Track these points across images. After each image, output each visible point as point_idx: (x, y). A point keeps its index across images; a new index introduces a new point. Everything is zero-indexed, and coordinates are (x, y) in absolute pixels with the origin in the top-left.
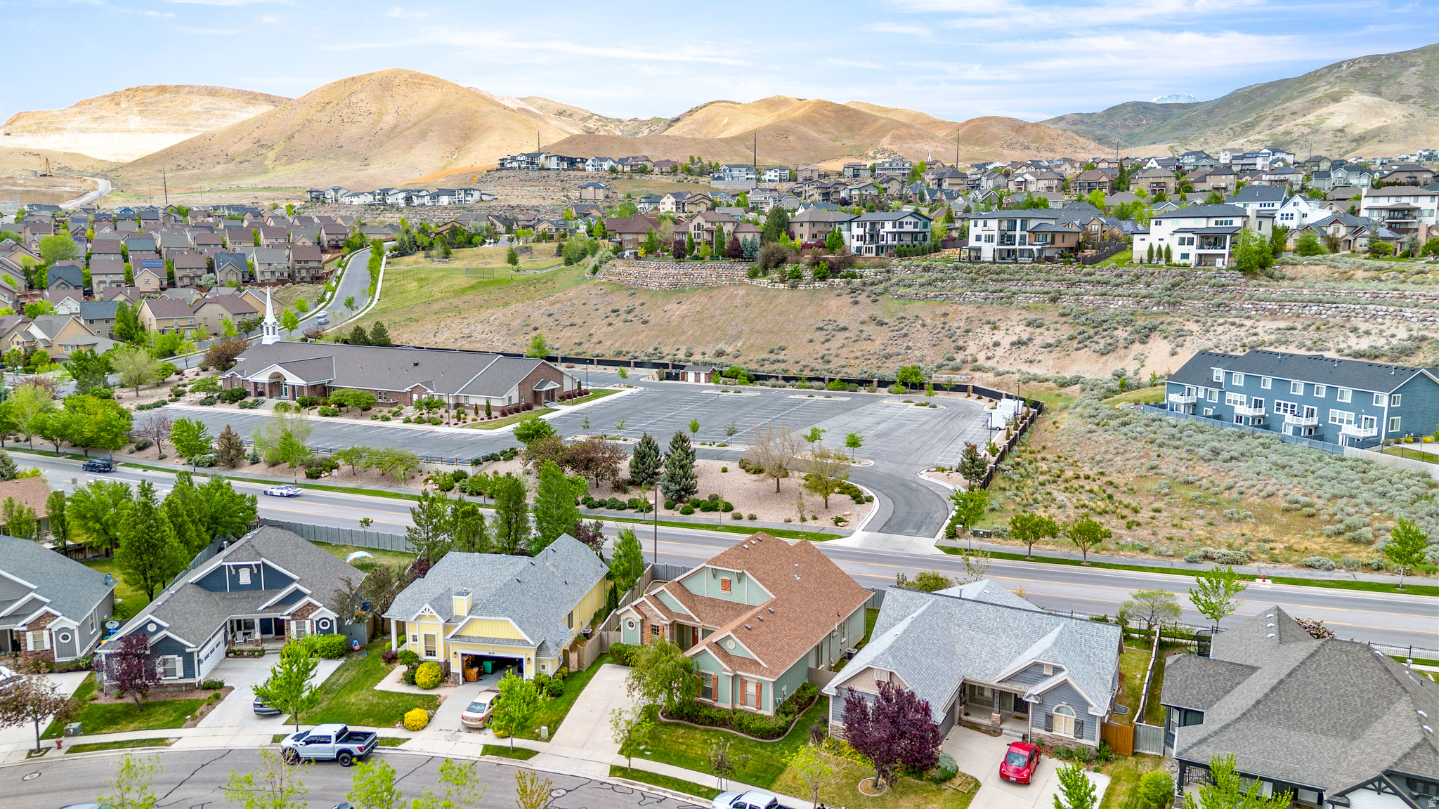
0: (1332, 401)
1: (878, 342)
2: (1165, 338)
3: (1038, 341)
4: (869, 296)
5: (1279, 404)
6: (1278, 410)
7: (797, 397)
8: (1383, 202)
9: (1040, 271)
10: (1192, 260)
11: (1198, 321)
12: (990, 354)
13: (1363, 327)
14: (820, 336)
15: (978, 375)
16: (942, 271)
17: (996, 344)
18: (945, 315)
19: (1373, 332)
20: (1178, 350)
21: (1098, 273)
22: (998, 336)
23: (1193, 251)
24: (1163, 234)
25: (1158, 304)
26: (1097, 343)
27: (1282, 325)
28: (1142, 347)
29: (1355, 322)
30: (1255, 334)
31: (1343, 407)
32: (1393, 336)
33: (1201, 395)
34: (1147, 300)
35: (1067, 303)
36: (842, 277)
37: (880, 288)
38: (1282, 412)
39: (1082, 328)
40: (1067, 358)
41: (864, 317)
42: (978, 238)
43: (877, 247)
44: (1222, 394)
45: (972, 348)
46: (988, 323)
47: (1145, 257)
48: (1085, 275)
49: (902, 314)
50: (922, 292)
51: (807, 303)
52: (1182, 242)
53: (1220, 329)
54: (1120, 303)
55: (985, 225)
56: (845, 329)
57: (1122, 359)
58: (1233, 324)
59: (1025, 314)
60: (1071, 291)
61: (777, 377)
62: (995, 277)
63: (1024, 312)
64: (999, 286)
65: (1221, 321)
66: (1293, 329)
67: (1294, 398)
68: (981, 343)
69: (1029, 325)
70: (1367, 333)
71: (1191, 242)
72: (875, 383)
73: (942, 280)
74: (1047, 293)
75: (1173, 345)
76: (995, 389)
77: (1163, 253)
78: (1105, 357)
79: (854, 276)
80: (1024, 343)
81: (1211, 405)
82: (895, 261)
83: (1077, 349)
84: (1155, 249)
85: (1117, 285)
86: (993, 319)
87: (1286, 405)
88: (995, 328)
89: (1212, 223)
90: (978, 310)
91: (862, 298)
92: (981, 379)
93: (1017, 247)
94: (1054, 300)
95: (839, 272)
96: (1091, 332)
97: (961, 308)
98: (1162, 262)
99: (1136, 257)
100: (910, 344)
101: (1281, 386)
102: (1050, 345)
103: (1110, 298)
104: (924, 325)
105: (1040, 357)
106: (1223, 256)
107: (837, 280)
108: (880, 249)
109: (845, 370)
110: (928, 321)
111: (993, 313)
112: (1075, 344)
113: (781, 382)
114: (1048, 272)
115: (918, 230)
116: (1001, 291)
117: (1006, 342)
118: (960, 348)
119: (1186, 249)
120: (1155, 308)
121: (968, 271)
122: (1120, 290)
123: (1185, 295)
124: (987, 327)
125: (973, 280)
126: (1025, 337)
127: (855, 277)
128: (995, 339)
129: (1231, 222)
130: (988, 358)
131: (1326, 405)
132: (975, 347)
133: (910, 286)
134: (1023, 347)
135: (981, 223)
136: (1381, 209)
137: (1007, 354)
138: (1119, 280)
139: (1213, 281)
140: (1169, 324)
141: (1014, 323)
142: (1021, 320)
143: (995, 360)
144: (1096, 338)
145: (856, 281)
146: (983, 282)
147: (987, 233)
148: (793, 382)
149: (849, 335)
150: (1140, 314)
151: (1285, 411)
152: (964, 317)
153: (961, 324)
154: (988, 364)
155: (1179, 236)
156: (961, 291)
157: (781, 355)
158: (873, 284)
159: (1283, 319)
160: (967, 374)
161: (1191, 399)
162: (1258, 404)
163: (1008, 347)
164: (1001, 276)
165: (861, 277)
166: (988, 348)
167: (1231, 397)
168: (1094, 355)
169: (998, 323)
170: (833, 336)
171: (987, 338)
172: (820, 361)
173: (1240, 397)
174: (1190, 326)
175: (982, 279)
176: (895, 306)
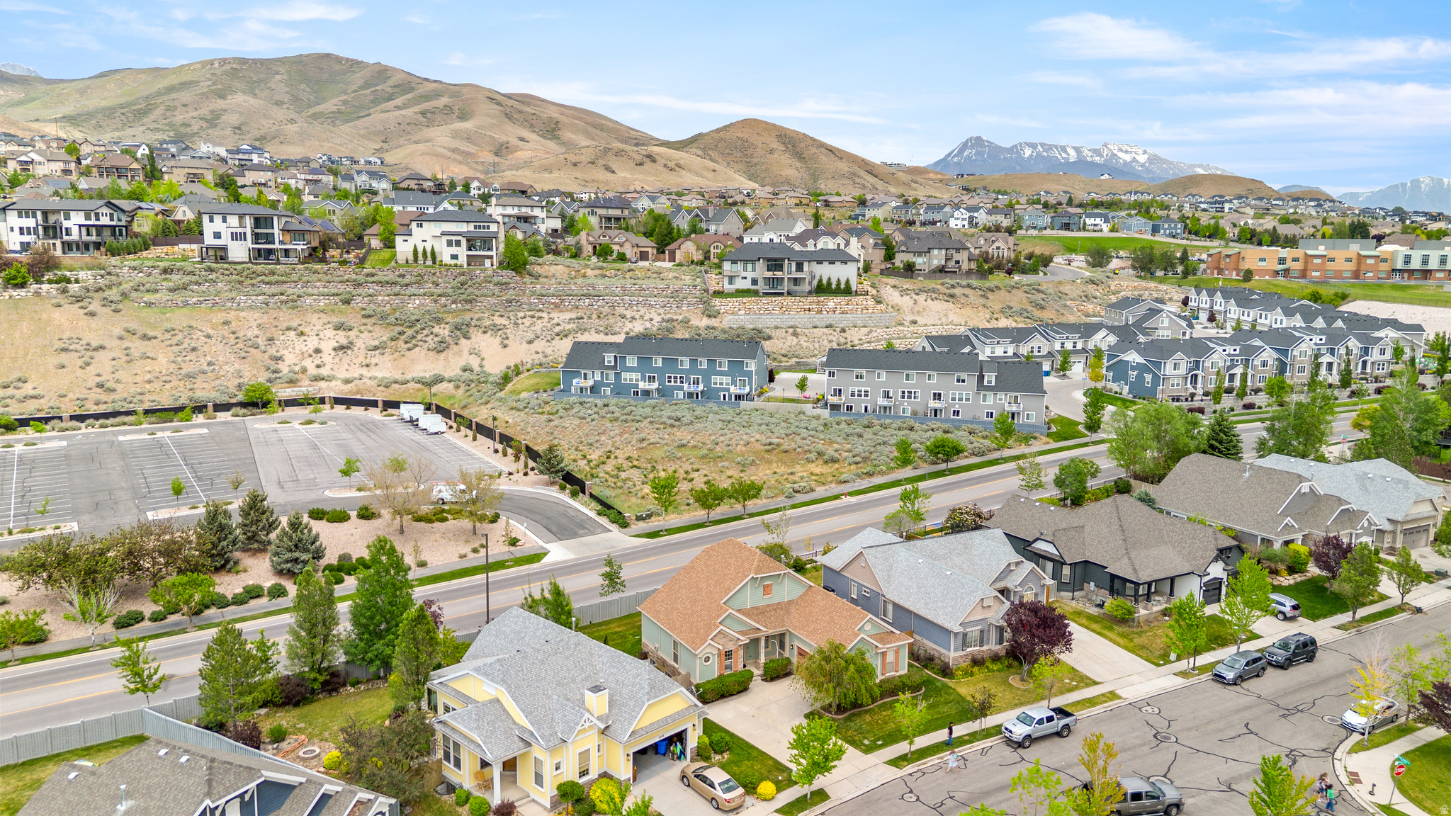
0: (712, 369)
1: (163, 360)
2: (485, 332)
3: (359, 343)
4: (105, 305)
5: (670, 377)
6: (670, 381)
9: (316, 272)
10: (463, 260)
11: (502, 316)
12: (319, 362)
13: (629, 314)
14: (71, 360)
15: (323, 384)
16: (193, 273)
17: (318, 351)
18: (227, 323)
19: (637, 317)
20: (506, 342)
21: (380, 273)
23: (463, 252)
24: (425, 236)
25: (454, 302)
26: (425, 341)
27: (573, 315)
28: (468, 342)
29: (620, 310)
30: (558, 325)
31: (722, 374)
32: (651, 320)
33: (598, 378)
34: (443, 299)
35: (359, 303)
36: (50, 282)
37: (115, 293)
38: (673, 383)
39: (400, 329)
40: (404, 358)
41: (118, 331)
42: (217, 236)
43: (63, 243)
44: (618, 375)
45: (290, 358)
46: (289, 329)
47: (411, 258)
48: (367, 275)
49: (169, 326)
50: (179, 298)
52: (450, 244)
53: (527, 322)
54: (417, 302)
55: (224, 221)
56: (102, 347)
57: (459, 354)
58: (533, 317)
59: (325, 319)
60: (360, 291)
61: (60, 418)
62: (265, 279)
63: (322, 315)
64: (274, 289)
65: (521, 314)
66: (582, 318)
67: (682, 371)
68: (297, 351)
69: (337, 328)
70: (633, 318)
71: (458, 244)
72: (210, 408)
73: (198, 283)
74: (337, 295)
75: (499, 338)
76: (358, 397)
77: (429, 255)
78: (443, 355)
79: (67, 281)
80: (348, 348)
81: (608, 385)
82: (114, 261)
83: (409, 349)
84: (420, 250)
85: (407, 285)
86: (294, 324)
87: (676, 378)
88: (302, 334)
89: (471, 227)
90: (266, 316)
91: (95, 306)
92: (330, 389)
93: (277, 246)
94: (347, 302)
95: (43, 276)
96: (410, 332)
97: (242, 314)
98: (429, 262)
99: (401, 258)
100: (209, 358)
101: (670, 362)
102: (376, 348)
103: (406, 298)
104: (208, 336)
105: (374, 361)
106: (491, 257)
107: (45, 287)
108: (68, 246)
109: (147, 397)
110: (211, 332)
111: (287, 317)
112: (401, 344)
113: (74, 423)
114: (326, 273)
115: (114, 223)
116: (281, 294)
117: (327, 347)
118: (278, 359)
119: (454, 250)
120: (454, 306)
121: (227, 272)
122: (411, 290)
124: (292, 333)
125: (240, 283)
126: (344, 342)
127: (69, 281)
128: (311, 345)
129: (488, 227)
130: (318, 366)
131: (707, 375)
132: (292, 356)
133: (156, 291)
134: (349, 352)
135: (218, 219)
136: (509, 216)
137: (337, 359)
138: (406, 281)
139: (496, 279)
140: (479, 319)
141: (319, 327)
142: (325, 324)
143: (328, 367)
144: (419, 337)
145: (73, 287)
146: (253, 285)
147: (234, 230)
148: (88, 421)
149: (114, 355)
150: (445, 312)
151: (675, 382)
152: (254, 324)
153: (256, 332)
154: (324, 372)
155: (445, 239)
156: (230, 295)
157: (28, 389)
158: (99, 289)
159: (567, 310)
160: (310, 386)
161: (590, 383)
162: (652, 379)
163: (333, 353)
164: (271, 278)
165: (77, 281)
166: (310, 356)
167: (627, 376)
168: (431, 353)
169: (301, 328)
170: (92, 358)
171: (299, 345)
172: (99, 390)
173: (634, 376)
174: (498, 321)
175: (250, 281)
176: (151, 315)
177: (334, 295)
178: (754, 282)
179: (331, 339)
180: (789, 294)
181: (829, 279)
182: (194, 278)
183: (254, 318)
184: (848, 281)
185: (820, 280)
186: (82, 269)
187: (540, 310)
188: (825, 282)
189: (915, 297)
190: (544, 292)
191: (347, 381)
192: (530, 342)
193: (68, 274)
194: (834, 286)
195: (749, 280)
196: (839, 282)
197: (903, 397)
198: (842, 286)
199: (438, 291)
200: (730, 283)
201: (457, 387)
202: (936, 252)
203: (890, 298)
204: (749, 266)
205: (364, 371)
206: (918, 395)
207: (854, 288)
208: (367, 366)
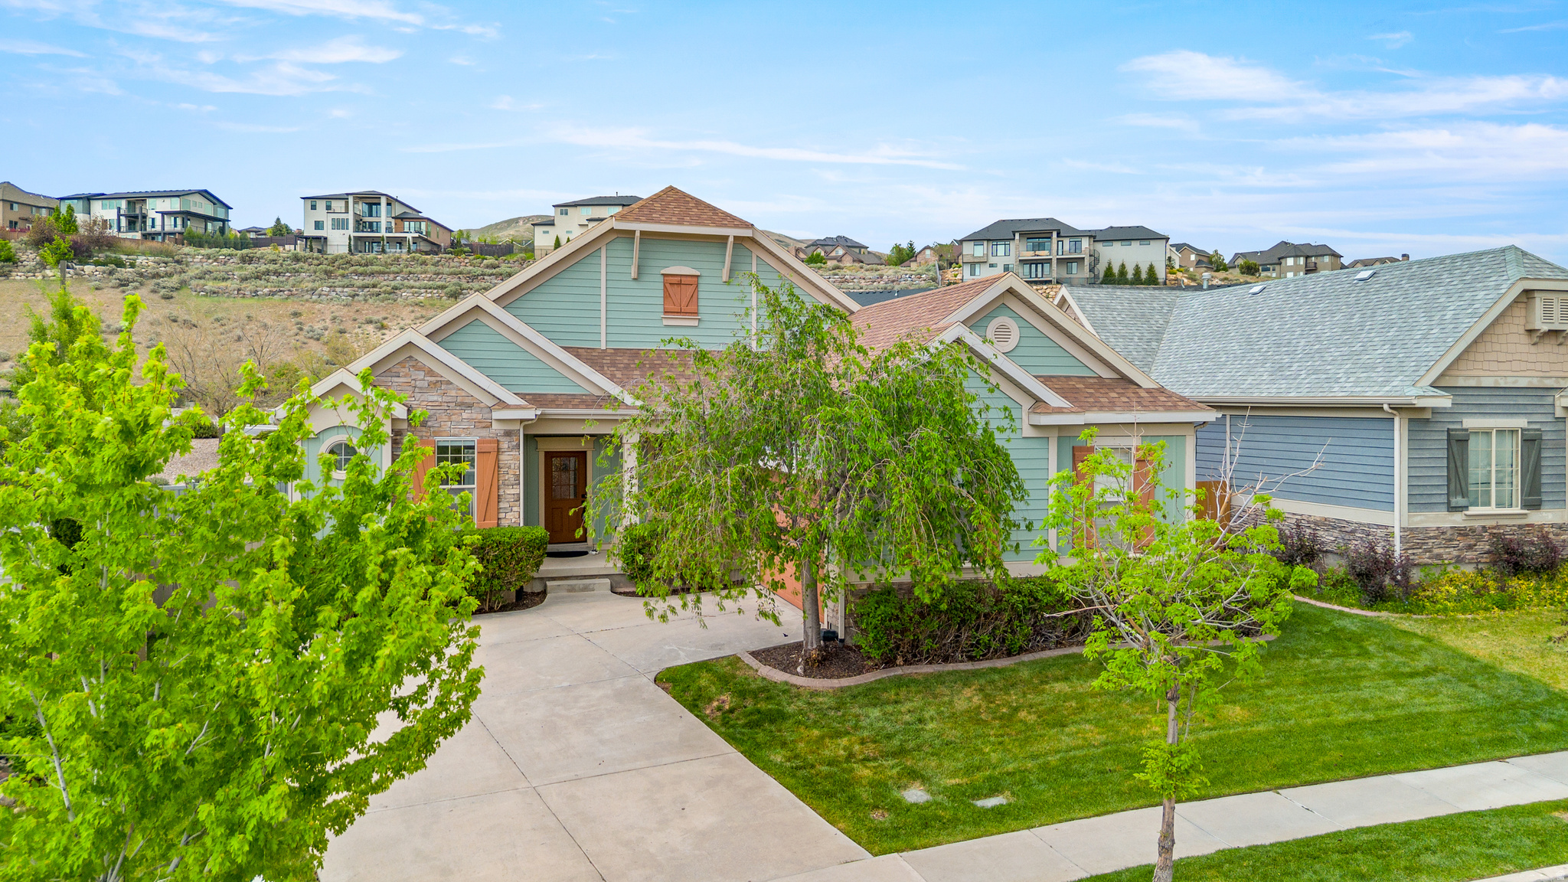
4: (154, 291)
9: (424, 263)
16: (274, 262)
18: (296, 314)
21: (503, 265)
24: (570, 225)
36: (97, 264)
37: (174, 281)
42: (321, 225)
46: (370, 322)
48: (487, 267)
50: (249, 286)
51: (35, 297)
55: (328, 207)
59: (419, 311)
60: (474, 284)
62: (361, 269)
63: (417, 308)
64: (369, 281)
73: (277, 273)
74: (443, 287)
79: (120, 264)
82: (189, 249)
86: (375, 318)
88: (383, 327)
90: (346, 309)
91: (142, 293)
93: (384, 234)
94: (454, 295)
95: (90, 257)
97: (318, 306)
104: (265, 327)
107: (88, 269)
110: (270, 323)
111: (373, 309)
114: (436, 264)
115: (213, 216)
116: (374, 286)
121: (316, 262)
124: (370, 328)
125: (328, 273)
133: (224, 279)
135: (322, 206)
141: (408, 322)
142: (417, 319)
145: (126, 272)
146: (343, 276)
147: (336, 216)
152: (329, 317)
153: (328, 324)
156: (310, 285)
158: (157, 276)
164: (369, 269)
165: (132, 266)
169: (385, 322)
175: (341, 271)
176: (207, 302)
177: (439, 288)
181: (1123, 266)
182: (272, 267)
183: (331, 310)
184: (1151, 268)
185: (1109, 269)
186: (143, 254)
188: (1116, 270)
193: (124, 257)
194: (1130, 276)
195: (1000, 267)
196: (1137, 270)
198: (1144, 276)
200: (973, 273)
204: (1001, 249)
207: (1161, 278)
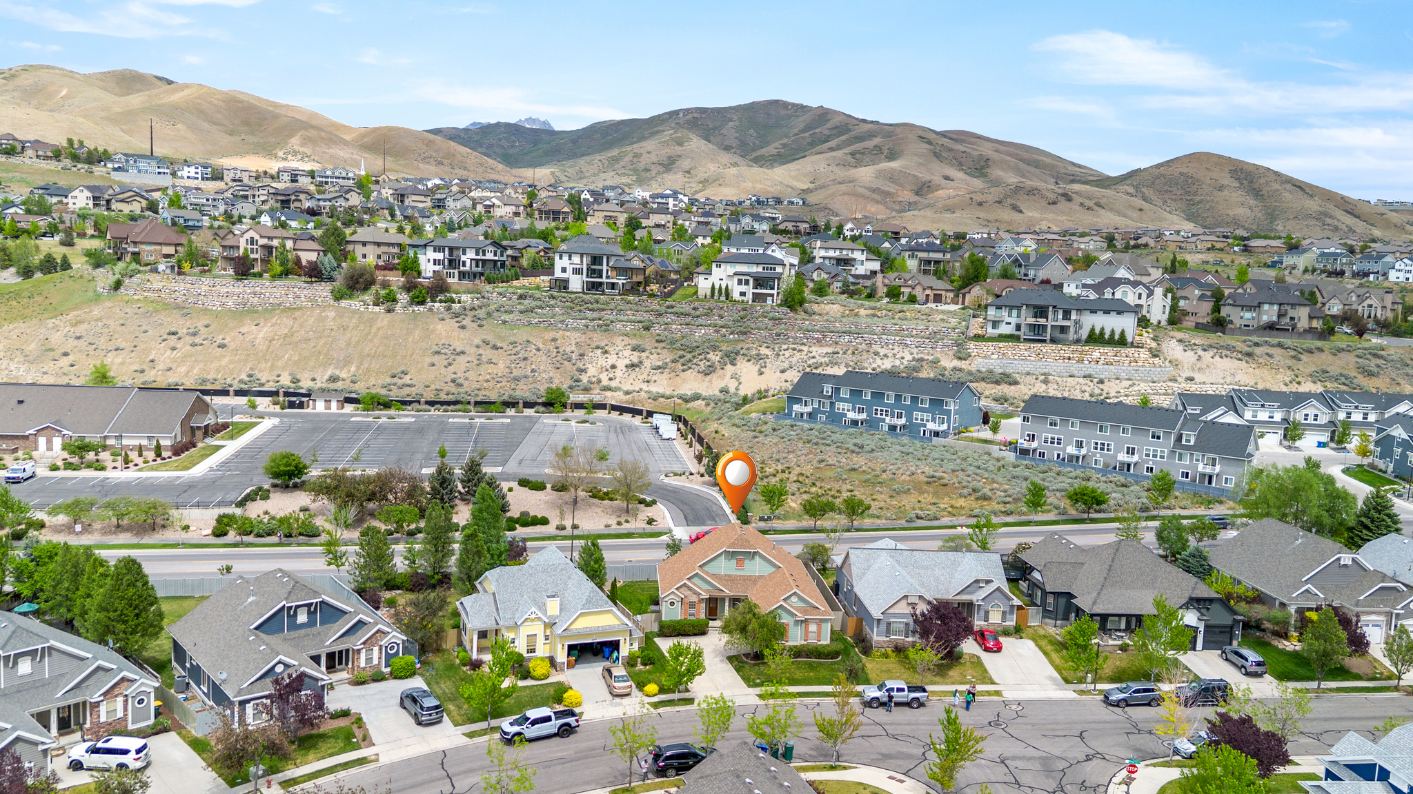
0: (915, 405)
1: (501, 365)
2: (749, 360)
3: (647, 363)
4: (473, 321)
5: (877, 410)
6: (876, 414)
7: (456, 420)
8: (831, 253)
9: (629, 302)
10: (749, 297)
11: (768, 347)
12: (611, 376)
13: (882, 352)
14: (440, 360)
15: (609, 394)
16: (540, 300)
17: (613, 367)
18: (554, 340)
19: (890, 355)
20: (763, 370)
21: (678, 306)
22: (612, 359)
23: (750, 290)
24: (721, 275)
25: (732, 333)
26: (698, 365)
27: (830, 350)
28: (733, 368)
29: (876, 348)
30: (814, 357)
31: (923, 410)
32: (903, 358)
33: (816, 405)
34: (724, 330)
35: (657, 329)
36: (441, 301)
37: (483, 312)
38: (878, 416)
39: (681, 353)
40: (678, 378)
41: (477, 341)
42: (564, 270)
43: (459, 273)
44: (832, 404)
45: (592, 371)
46: (597, 348)
47: (709, 293)
48: (668, 307)
49: (513, 339)
50: (526, 318)
51: (410, 326)
52: (740, 282)
53: (787, 354)
54: (703, 331)
55: (570, 259)
56: (463, 353)
57: (722, 377)
58: (794, 349)
59: (627, 340)
60: (660, 319)
61: (419, 402)
62: (590, 306)
63: (625, 338)
64: (595, 315)
65: (785, 347)
66: (838, 353)
67: (888, 405)
68: (598, 366)
69: (634, 349)
70: (886, 356)
71: (747, 283)
72: (521, 405)
73: (542, 308)
74: (641, 322)
75: (758, 366)
76: (631, 406)
77: (723, 291)
78: (709, 377)
80: (637, 366)
81: (824, 413)
82: (488, 287)
83: (683, 371)
84: (717, 287)
85: (698, 317)
86: (602, 344)
87: (882, 411)
88: (606, 352)
89: (760, 269)
90: (584, 336)
91: (467, 322)
92: (612, 397)
93: (604, 280)
94: (647, 329)
95: (436, 297)
96: (689, 356)
97: (567, 334)
98: (723, 298)
99: (701, 293)
100: (533, 367)
101: (878, 396)
102: (659, 368)
103: (695, 327)
104: (538, 350)
105: (654, 378)
106: (772, 295)
107: (437, 305)
108: (463, 275)
109: (483, 392)
110: (541, 346)
111: (599, 338)
112: (679, 365)
113: (428, 407)
114: (636, 304)
115: (496, 258)
116: (599, 319)
117: (621, 364)
118: (582, 371)
119: (743, 288)
120: (731, 336)
122: (700, 321)
123: (753, 326)
124: (599, 351)
125: (571, 308)
126: (635, 360)
127: (453, 302)
128: (610, 362)
129: (775, 269)
130: (610, 379)
131: (911, 409)
132: (594, 369)
133: (511, 312)
134: (637, 369)
135: (565, 257)
136: (830, 258)
137: (626, 375)
138: (698, 313)
139: (771, 315)
140: (748, 349)
141: (620, 348)
142: (625, 345)
143: (617, 380)
144: (695, 361)
145: (456, 306)
146: (580, 311)
147: (575, 266)
148: (436, 406)
149: (469, 359)
150: (723, 341)
151: (881, 414)
152: (573, 342)
153: (574, 348)
154: (613, 384)
155: (736, 279)
156: (562, 318)
157: (407, 380)
158: (473, 309)
159: (827, 345)
160: (599, 394)
161: (809, 409)
162: (861, 411)
163: (624, 369)
164: (595, 306)
165: (459, 302)
166: (607, 370)
167: (840, 406)
168: (700, 375)
169: (607, 348)
170: (454, 360)
171: (602, 362)
172: (452, 384)
173: (846, 406)
174: (764, 351)
175: (579, 308)
176: (503, 330)
177: (639, 322)
178: (1018, 327)
179: (629, 356)
180: (1053, 341)
181: (1103, 330)
182: (539, 303)
183: (575, 337)
184: (1123, 333)
185: (1093, 330)
186: (465, 293)
187: (803, 344)
188: (1097, 331)
189: (1200, 352)
190: (810, 328)
191: (627, 393)
192: (783, 371)
193: (454, 296)
194: (1107, 336)
195: (1013, 325)
196: (1113, 332)
197: (1096, 448)
198: (1117, 337)
199: (720, 323)
200: (994, 327)
201: (708, 405)
202: (1266, 307)
203: (1171, 353)
204: (1014, 313)
205: (645, 387)
206: (1112, 447)
207: (1129, 340)
208: (648, 382)
